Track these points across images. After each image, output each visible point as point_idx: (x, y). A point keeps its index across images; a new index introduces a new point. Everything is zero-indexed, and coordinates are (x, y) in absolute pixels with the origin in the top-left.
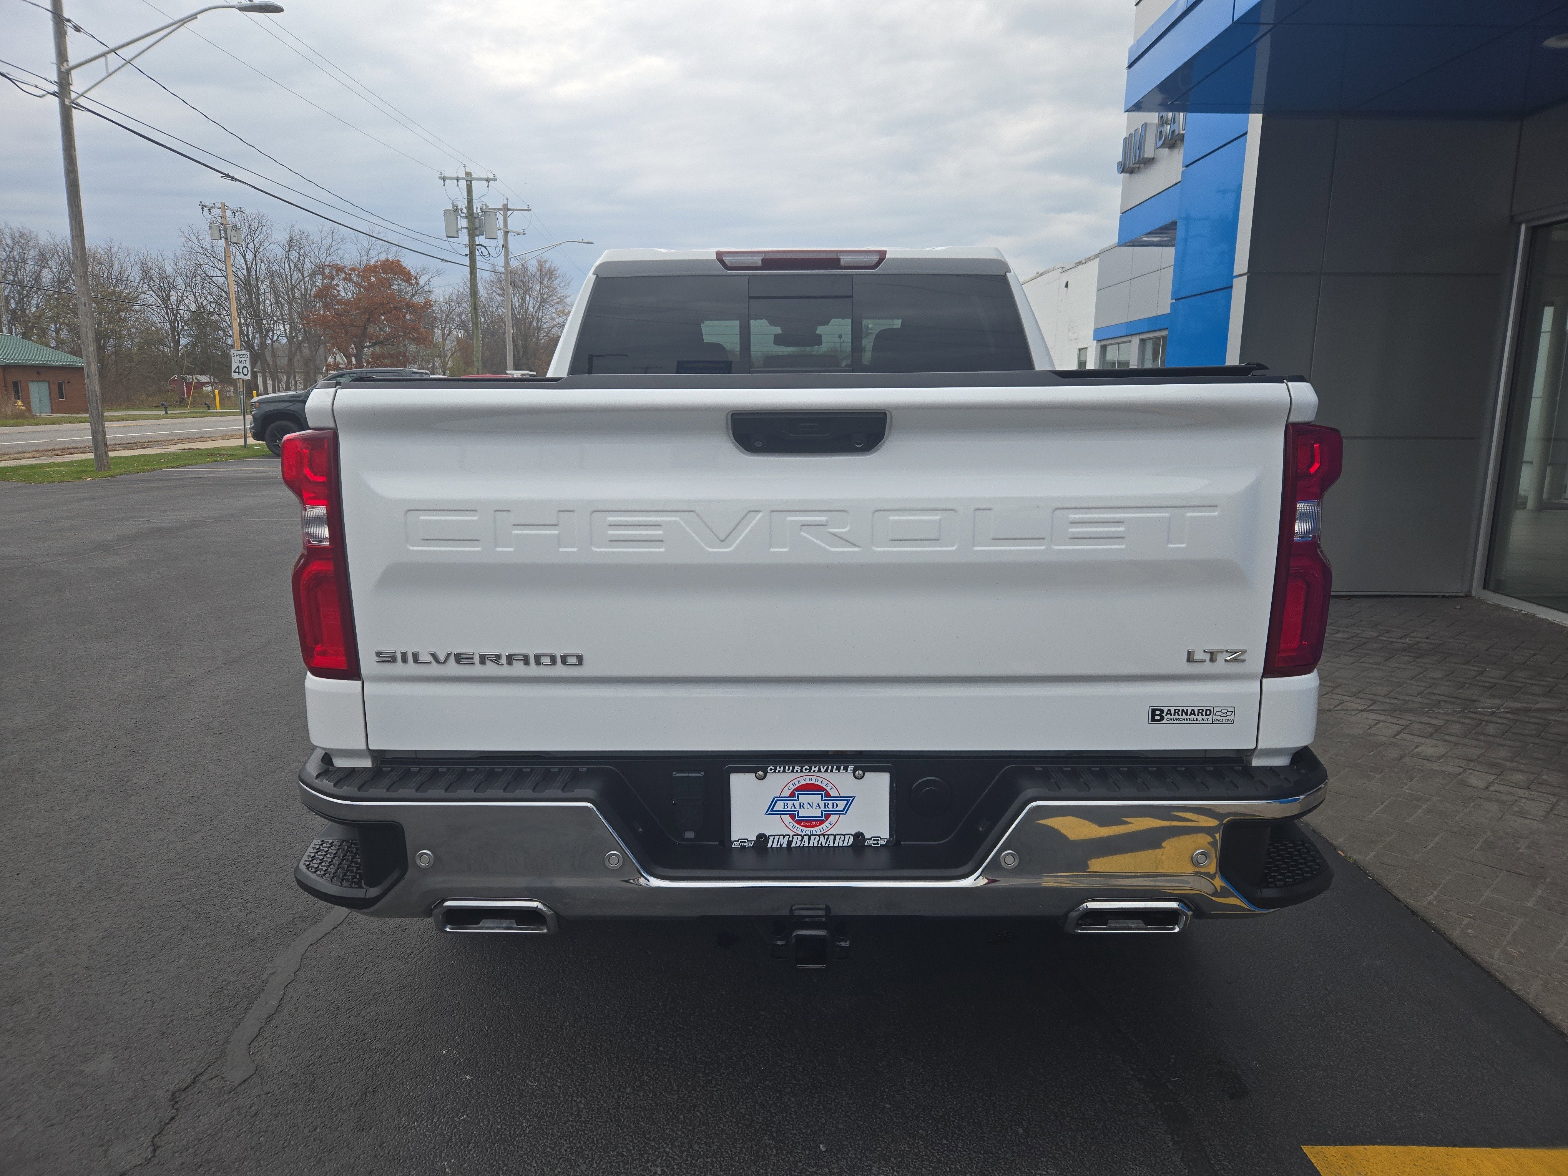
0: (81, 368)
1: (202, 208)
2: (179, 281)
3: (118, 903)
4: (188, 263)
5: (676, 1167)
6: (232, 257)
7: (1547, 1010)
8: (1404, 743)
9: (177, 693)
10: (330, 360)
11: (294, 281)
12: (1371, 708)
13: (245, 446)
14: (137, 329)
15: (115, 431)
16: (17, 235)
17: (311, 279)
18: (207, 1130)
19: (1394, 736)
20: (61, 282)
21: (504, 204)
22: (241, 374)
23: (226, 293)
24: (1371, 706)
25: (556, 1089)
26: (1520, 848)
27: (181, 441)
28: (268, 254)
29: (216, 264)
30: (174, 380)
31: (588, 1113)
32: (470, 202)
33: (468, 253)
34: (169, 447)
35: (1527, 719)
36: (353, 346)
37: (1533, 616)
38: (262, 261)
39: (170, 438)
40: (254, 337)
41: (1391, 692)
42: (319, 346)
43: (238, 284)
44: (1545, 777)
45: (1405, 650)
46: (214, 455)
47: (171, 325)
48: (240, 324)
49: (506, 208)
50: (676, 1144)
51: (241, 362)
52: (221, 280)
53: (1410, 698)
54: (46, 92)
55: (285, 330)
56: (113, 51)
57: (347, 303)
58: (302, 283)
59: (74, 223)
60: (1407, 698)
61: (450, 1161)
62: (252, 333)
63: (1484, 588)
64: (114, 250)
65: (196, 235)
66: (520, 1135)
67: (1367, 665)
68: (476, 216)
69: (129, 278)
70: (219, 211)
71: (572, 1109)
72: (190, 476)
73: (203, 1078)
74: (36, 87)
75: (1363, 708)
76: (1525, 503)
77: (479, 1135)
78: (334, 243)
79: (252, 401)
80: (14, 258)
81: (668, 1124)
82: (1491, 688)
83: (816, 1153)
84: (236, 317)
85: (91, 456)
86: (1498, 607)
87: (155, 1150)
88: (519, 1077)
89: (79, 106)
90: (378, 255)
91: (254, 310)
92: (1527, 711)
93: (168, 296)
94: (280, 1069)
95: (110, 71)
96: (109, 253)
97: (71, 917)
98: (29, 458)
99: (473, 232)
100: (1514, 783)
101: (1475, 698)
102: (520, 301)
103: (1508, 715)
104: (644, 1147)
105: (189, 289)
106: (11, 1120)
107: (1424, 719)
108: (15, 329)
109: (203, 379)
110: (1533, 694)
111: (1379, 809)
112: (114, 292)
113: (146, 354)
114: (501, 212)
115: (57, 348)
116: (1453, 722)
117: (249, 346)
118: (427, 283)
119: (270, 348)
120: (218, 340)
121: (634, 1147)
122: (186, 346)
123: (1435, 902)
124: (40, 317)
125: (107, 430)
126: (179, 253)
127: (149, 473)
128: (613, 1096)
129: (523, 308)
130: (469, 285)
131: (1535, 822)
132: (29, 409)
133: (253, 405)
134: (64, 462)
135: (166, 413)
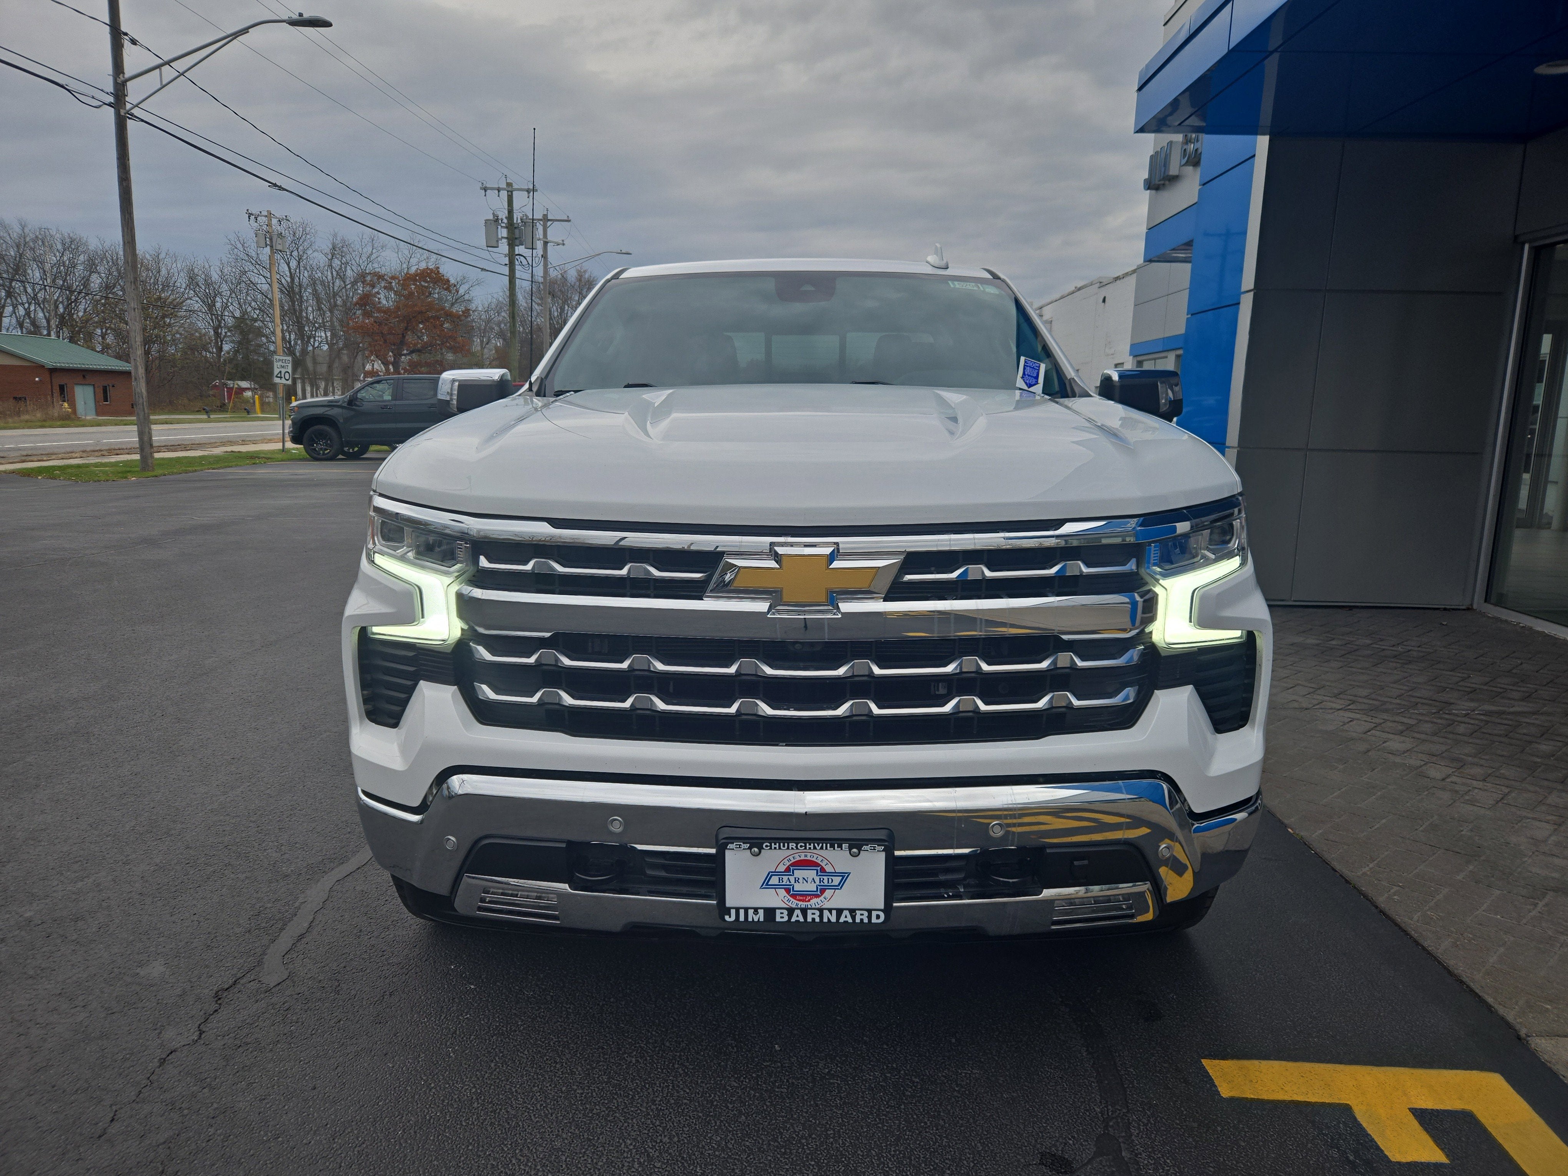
0: (128, 374)
1: (249, 217)
2: (225, 287)
3: (167, 843)
4: (234, 270)
5: (648, 1058)
6: (277, 265)
7: (1451, 963)
8: (1374, 739)
9: (219, 670)
10: (368, 367)
11: (336, 288)
12: (1349, 707)
13: (283, 450)
14: (181, 334)
15: (161, 433)
16: (68, 240)
17: (352, 286)
18: (246, 1020)
19: (1365, 733)
20: (108, 288)
21: (544, 215)
22: (283, 379)
23: (270, 299)
24: (1349, 705)
25: (549, 998)
26: (1462, 831)
27: (224, 444)
28: (311, 262)
29: (261, 271)
30: (215, 386)
31: (575, 1016)
32: (510, 212)
33: (508, 263)
34: (212, 449)
35: (1499, 721)
36: (391, 354)
37: (1531, 629)
38: (306, 269)
39: (213, 441)
40: (296, 344)
41: (1372, 694)
42: (357, 353)
43: (281, 291)
44: (1502, 771)
45: (1395, 657)
46: (254, 458)
47: (214, 331)
48: (282, 330)
49: (545, 219)
50: (651, 1041)
51: (283, 367)
52: (265, 287)
53: (1389, 700)
54: (101, 103)
55: (326, 337)
56: (168, 63)
57: (387, 311)
58: (344, 290)
59: (126, 230)
60: (1386, 699)
61: (454, 1048)
62: (295, 339)
63: (1486, 601)
64: (162, 256)
65: (242, 242)
66: (516, 1031)
67: (1354, 670)
68: (516, 226)
69: (176, 284)
70: (264, 219)
71: (562, 1013)
72: (231, 477)
73: (242, 981)
74: (93, 97)
75: (1341, 707)
76: (1550, 524)
77: (480, 1029)
78: (374, 251)
79: (291, 405)
80: (64, 263)
81: (645, 1026)
82: (1471, 692)
83: (771, 1051)
84: (279, 324)
85: (137, 457)
86: (1498, 620)
87: (201, 1034)
88: (517, 988)
89: (134, 117)
90: (419, 263)
91: (296, 317)
92: (1500, 713)
93: (214, 302)
94: (310, 976)
95: (164, 83)
96: (157, 259)
97: (126, 854)
98: (76, 458)
99: (513, 242)
100: (1469, 775)
101: (1452, 701)
102: (559, 310)
103: (1482, 717)
104: (623, 1043)
105: (234, 295)
106: (78, 1009)
107: (1397, 719)
108: (63, 333)
109: (244, 384)
110: (1510, 699)
111: (1335, 794)
112: (160, 298)
113: (189, 359)
114: (541, 222)
115: (102, 352)
116: (1426, 722)
117: (290, 351)
118: (467, 292)
119: (311, 354)
120: (260, 346)
121: (613, 1043)
122: (228, 353)
123: (1368, 873)
124: (87, 321)
125: (153, 432)
126: (225, 260)
127: (190, 474)
128: (598, 1004)
129: (561, 318)
130: (508, 294)
131: (1483, 809)
132: (74, 411)
133: (292, 410)
134: (110, 463)
135: (209, 417)
